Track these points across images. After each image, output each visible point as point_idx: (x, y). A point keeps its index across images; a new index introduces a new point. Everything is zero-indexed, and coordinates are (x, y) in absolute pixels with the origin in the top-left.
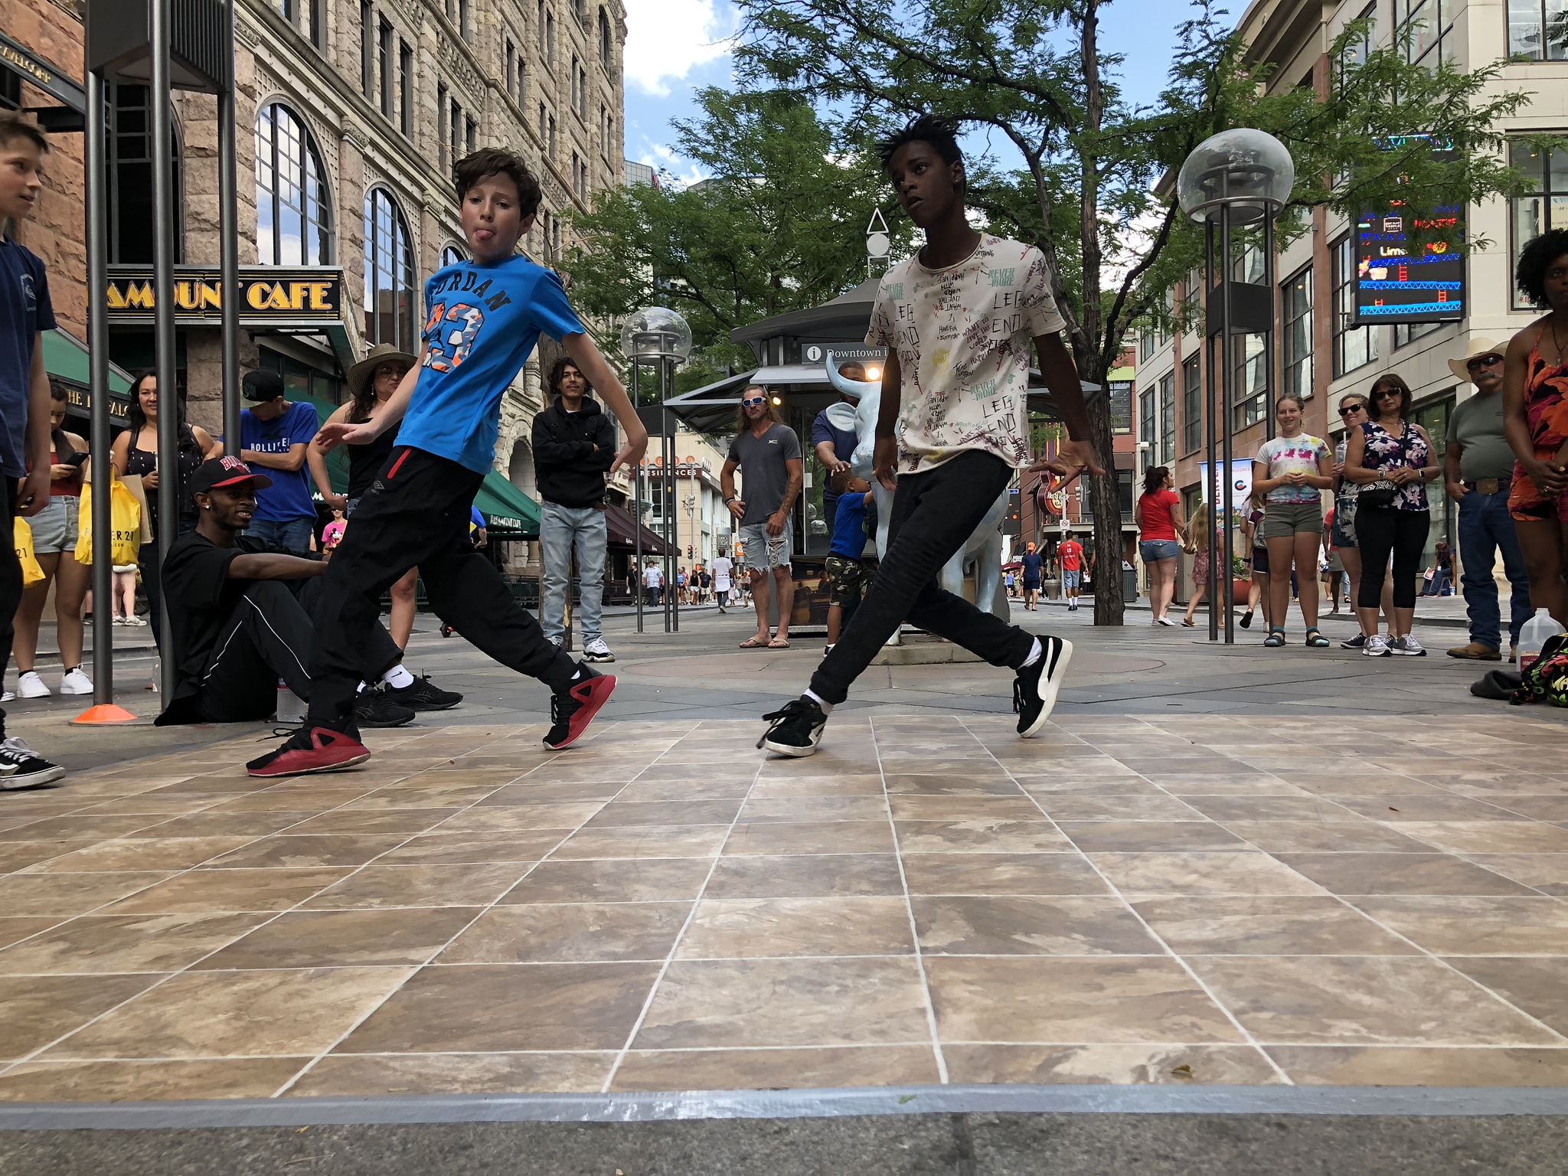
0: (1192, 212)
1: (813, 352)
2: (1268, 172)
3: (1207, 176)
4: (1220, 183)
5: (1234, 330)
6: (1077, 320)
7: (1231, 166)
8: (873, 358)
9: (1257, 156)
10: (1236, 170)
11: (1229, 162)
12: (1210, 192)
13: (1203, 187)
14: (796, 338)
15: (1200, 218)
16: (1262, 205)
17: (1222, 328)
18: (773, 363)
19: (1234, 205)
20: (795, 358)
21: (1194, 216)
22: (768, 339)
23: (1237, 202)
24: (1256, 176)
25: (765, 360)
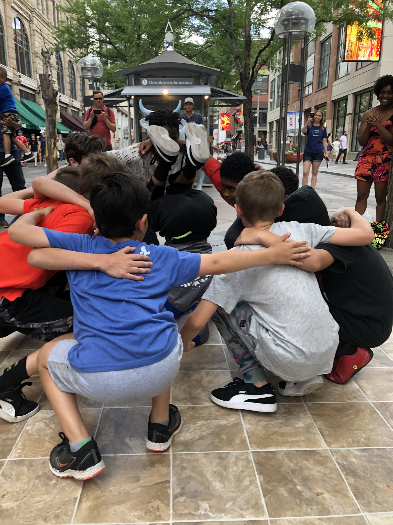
0: (279, 35)
1: (145, 82)
2: (306, 20)
3: (285, 20)
4: (289, 23)
5: (290, 82)
6: (242, 66)
7: (293, 17)
8: (166, 85)
9: (303, 13)
10: (295, 19)
11: (293, 16)
12: (286, 27)
13: (284, 25)
14: (138, 75)
15: (282, 37)
16: (303, 33)
17: (286, 82)
18: (130, 85)
19: (293, 33)
20: (138, 83)
21: (279, 36)
22: (128, 75)
23: (295, 31)
24: (302, 21)
25: (127, 83)
